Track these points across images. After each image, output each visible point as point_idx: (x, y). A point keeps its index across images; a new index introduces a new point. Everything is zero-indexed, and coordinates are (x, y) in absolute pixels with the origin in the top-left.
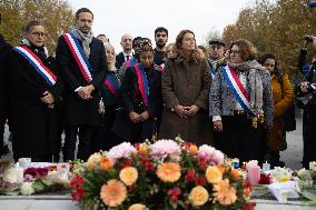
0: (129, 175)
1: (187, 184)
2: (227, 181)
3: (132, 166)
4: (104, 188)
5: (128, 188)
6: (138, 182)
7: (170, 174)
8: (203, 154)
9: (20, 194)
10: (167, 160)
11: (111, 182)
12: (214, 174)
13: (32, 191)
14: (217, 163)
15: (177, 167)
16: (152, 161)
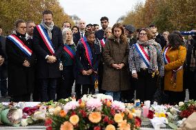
0: (75, 119)
1: (104, 123)
2: (126, 121)
3: (76, 114)
4: (62, 126)
5: (74, 126)
6: (79, 123)
7: (95, 118)
9: (21, 125)
10: (94, 110)
11: (66, 123)
12: (118, 118)
13: (27, 124)
14: (121, 111)
15: (99, 114)
16: (87, 111)
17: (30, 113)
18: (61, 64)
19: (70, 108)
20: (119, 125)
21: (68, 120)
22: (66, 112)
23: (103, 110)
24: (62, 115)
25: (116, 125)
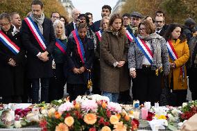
0: (70, 121)
1: (100, 125)
3: (71, 115)
5: (69, 127)
6: (74, 124)
7: (90, 120)
8: (110, 108)
9: (14, 127)
10: (89, 112)
11: (61, 125)
12: (114, 120)
13: (20, 126)
14: (117, 113)
15: (94, 116)
16: (82, 113)
17: (22, 115)
18: (54, 62)
19: (65, 110)
20: (115, 127)
21: (63, 122)
22: (61, 114)
23: (98, 112)
24: (57, 116)
25: (112, 127)
